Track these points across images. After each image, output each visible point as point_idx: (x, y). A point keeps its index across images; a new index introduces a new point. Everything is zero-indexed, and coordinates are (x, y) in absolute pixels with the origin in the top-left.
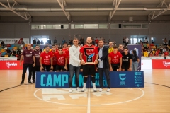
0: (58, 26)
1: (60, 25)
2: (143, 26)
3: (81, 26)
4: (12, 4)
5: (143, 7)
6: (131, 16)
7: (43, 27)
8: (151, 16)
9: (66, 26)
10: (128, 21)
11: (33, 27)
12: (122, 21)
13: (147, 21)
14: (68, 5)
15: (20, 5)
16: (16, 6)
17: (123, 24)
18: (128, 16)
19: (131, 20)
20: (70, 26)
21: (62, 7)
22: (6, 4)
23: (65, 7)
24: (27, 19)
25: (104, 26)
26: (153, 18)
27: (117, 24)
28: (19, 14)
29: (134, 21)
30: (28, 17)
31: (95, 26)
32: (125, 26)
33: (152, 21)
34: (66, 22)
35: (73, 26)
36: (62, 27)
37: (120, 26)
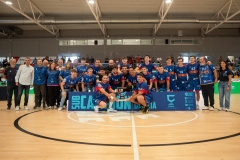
0: (91, 42)
1: (93, 41)
2: (196, 42)
3: (119, 42)
4: (37, 15)
7: (72, 43)
8: (205, 29)
9: (101, 42)
10: (176, 36)
11: (61, 43)
12: (169, 36)
13: (200, 35)
17: (170, 39)
19: (180, 34)
20: (105, 42)
21: (97, 18)
22: (31, 16)
24: (54, 33)
25: (147, 42)
26: (207, 32)
27: (163, 40)
28: (44, 27)
29: (184, 36)
30: (55, 30)
31: (136, 42)
32: (173, 42)
34: (101, 36)
35: (109, 42)
36: (96, 42)
37: (167, 42)
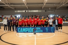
0: (24, 11)
2: (54, 11)
3: (32, 11)
4: (8, 4)
5: (54, 4)
6: (50, 7)
7: (19, 11)
8: (57, 7)
9: (27, 11)
10: (49, 9)
11: (15, 12)
12: (47, 9)
13: (55, 9)
14: (28, 4)
15: (11, 4)
16: (10, 4)
17: (47, 10)
18: (49, 8)
19: (50, 9)
20: (28, 11)
21: (26, 4)
22: (7, 4)
23: (26, 5)
24: (13, 9)
25: (40, 11)
26: (57, 8)
27: (45, 10)
28: (11, 7)
29: (51, 9)
30: (14, 8)
31: (37, 11)
32: (48, 11)
33: (57, 9)
35: (29, 11)
36: (25, 11)
37: (46, 11)
